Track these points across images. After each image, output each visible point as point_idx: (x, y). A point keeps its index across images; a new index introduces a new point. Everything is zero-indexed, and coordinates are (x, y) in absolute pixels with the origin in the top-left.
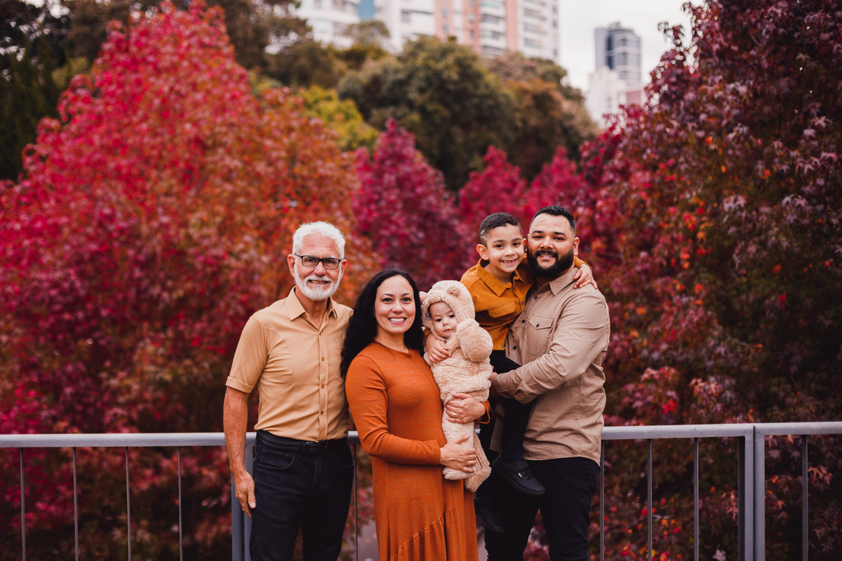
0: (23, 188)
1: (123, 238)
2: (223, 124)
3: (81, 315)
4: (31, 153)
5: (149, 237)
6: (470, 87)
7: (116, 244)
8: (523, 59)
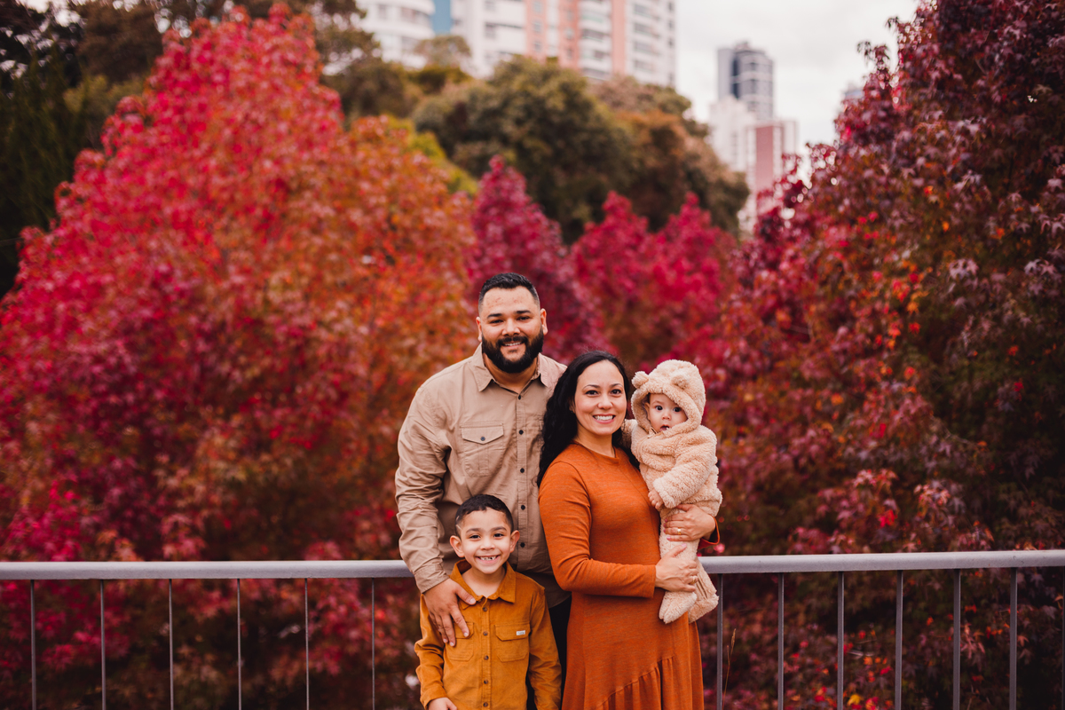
0: (57, 239)
1: (183, 302)
2: (310, 162)
3: (130, 398)
4: (66, 193)
5: (215, 302)
6: (576, 118)
7: (175, 310)
8: (636, 85)
